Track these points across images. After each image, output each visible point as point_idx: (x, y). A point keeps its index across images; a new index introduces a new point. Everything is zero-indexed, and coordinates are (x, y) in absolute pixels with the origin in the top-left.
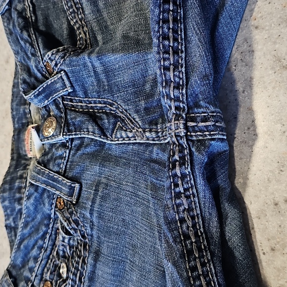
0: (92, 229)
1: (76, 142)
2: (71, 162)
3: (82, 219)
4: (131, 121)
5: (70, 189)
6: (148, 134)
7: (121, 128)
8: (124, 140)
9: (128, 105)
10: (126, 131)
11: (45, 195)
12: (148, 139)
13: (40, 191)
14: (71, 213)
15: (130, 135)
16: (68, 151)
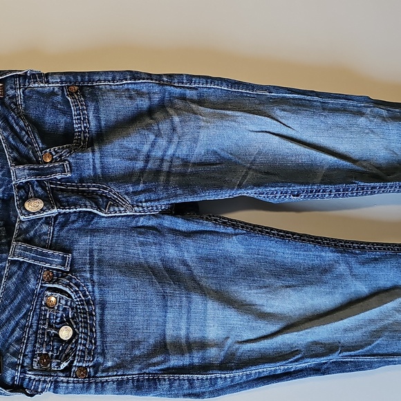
0: (93, 286)
1: (60, 219)
2: (57, 237)
3: (82, 281)
4: (122, 200)
5: (63, 259)
6: (136, 208)
7: (113, 205)
8: (116, 213)
9: (119, 189)
10: (118, 206)
11: (30, 271)
12: (136, 212)
13: (23, 268)
14: (70, 279)
15: (122, 209)
16: (52, 228)
